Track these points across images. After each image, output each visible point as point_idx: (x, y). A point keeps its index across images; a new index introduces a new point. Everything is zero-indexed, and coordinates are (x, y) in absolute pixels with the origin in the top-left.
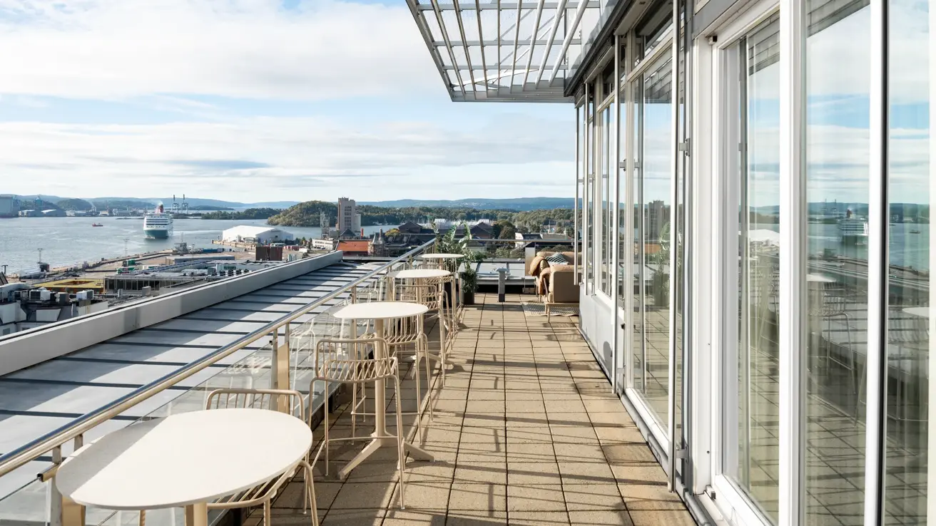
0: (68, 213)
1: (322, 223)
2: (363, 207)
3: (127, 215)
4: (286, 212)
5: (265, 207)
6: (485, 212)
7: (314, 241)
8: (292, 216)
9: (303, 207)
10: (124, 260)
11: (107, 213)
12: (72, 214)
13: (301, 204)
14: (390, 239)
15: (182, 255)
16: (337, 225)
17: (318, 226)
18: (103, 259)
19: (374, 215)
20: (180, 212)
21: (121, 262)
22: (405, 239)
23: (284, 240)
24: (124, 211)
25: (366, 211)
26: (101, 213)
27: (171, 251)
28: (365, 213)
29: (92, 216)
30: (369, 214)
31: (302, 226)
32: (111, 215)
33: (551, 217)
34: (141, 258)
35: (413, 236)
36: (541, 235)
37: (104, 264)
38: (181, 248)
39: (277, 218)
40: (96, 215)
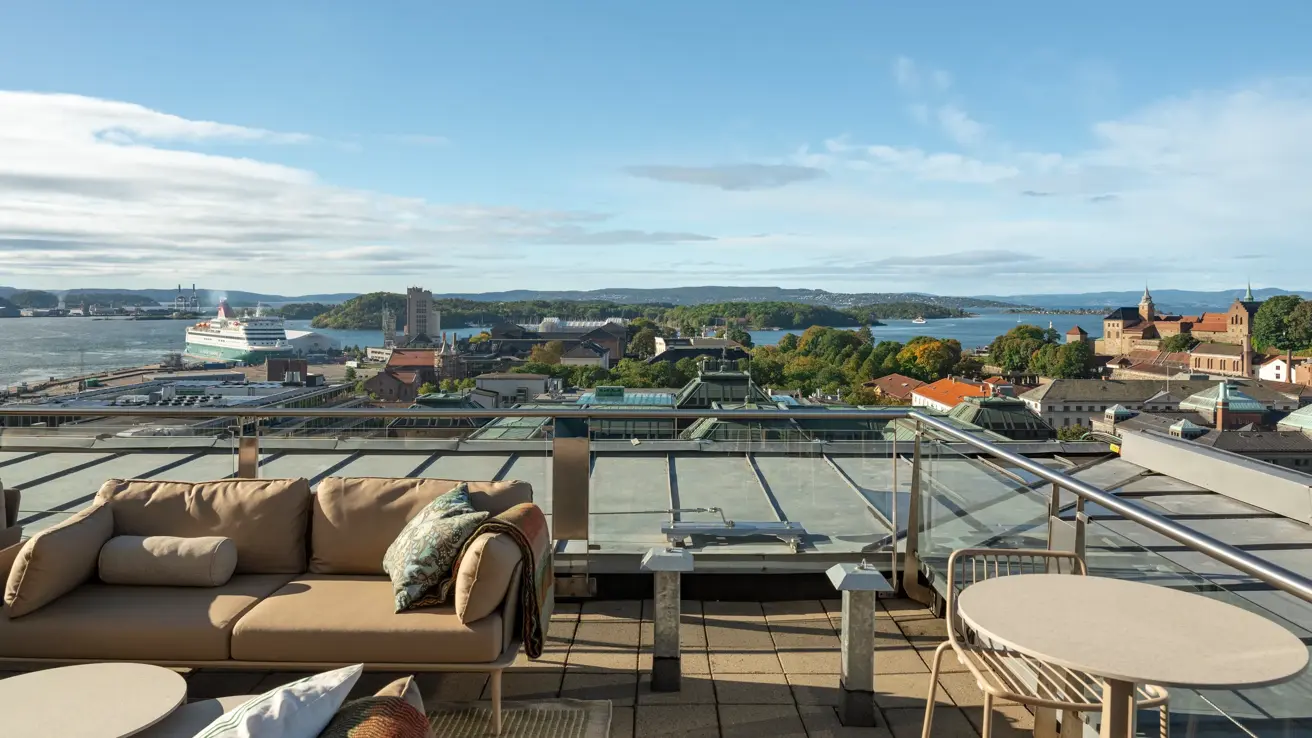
0: (23, 312)
1: (384, 324)
2: (452, 300)
3: (111, 314)
4: (338, 309)
5: (311, 302)
6: (626, 308)
7: (369, 350)
8: (347, 315)
9: (362, 302)
10: (81, 381)
11: (80, 311)
12: (30, 313)
13: (361, 297)
14: (472, 347)
15: (170, 372)
16: (406, 328)
17: (379, 328)
18: (52, 379)
19: (467, 312)
20: (188, 309)
21: (77, 384)
22: (494, 347)
23: (326, 349)
24: (106, 309)
25: (455, 306)
26: (72, 311)
27: (158, 366)
28: (453, 311)
29: (59, 315)
30: (459, 311)
31: (361, 328)
32: (87, 314)
33: (720, 314)
34: (110, 376)
35: (505, 343)
36: (692, 341)
37: (53, 385)
38: (174, 362)
39: (326, 318)
40: (65, 314)
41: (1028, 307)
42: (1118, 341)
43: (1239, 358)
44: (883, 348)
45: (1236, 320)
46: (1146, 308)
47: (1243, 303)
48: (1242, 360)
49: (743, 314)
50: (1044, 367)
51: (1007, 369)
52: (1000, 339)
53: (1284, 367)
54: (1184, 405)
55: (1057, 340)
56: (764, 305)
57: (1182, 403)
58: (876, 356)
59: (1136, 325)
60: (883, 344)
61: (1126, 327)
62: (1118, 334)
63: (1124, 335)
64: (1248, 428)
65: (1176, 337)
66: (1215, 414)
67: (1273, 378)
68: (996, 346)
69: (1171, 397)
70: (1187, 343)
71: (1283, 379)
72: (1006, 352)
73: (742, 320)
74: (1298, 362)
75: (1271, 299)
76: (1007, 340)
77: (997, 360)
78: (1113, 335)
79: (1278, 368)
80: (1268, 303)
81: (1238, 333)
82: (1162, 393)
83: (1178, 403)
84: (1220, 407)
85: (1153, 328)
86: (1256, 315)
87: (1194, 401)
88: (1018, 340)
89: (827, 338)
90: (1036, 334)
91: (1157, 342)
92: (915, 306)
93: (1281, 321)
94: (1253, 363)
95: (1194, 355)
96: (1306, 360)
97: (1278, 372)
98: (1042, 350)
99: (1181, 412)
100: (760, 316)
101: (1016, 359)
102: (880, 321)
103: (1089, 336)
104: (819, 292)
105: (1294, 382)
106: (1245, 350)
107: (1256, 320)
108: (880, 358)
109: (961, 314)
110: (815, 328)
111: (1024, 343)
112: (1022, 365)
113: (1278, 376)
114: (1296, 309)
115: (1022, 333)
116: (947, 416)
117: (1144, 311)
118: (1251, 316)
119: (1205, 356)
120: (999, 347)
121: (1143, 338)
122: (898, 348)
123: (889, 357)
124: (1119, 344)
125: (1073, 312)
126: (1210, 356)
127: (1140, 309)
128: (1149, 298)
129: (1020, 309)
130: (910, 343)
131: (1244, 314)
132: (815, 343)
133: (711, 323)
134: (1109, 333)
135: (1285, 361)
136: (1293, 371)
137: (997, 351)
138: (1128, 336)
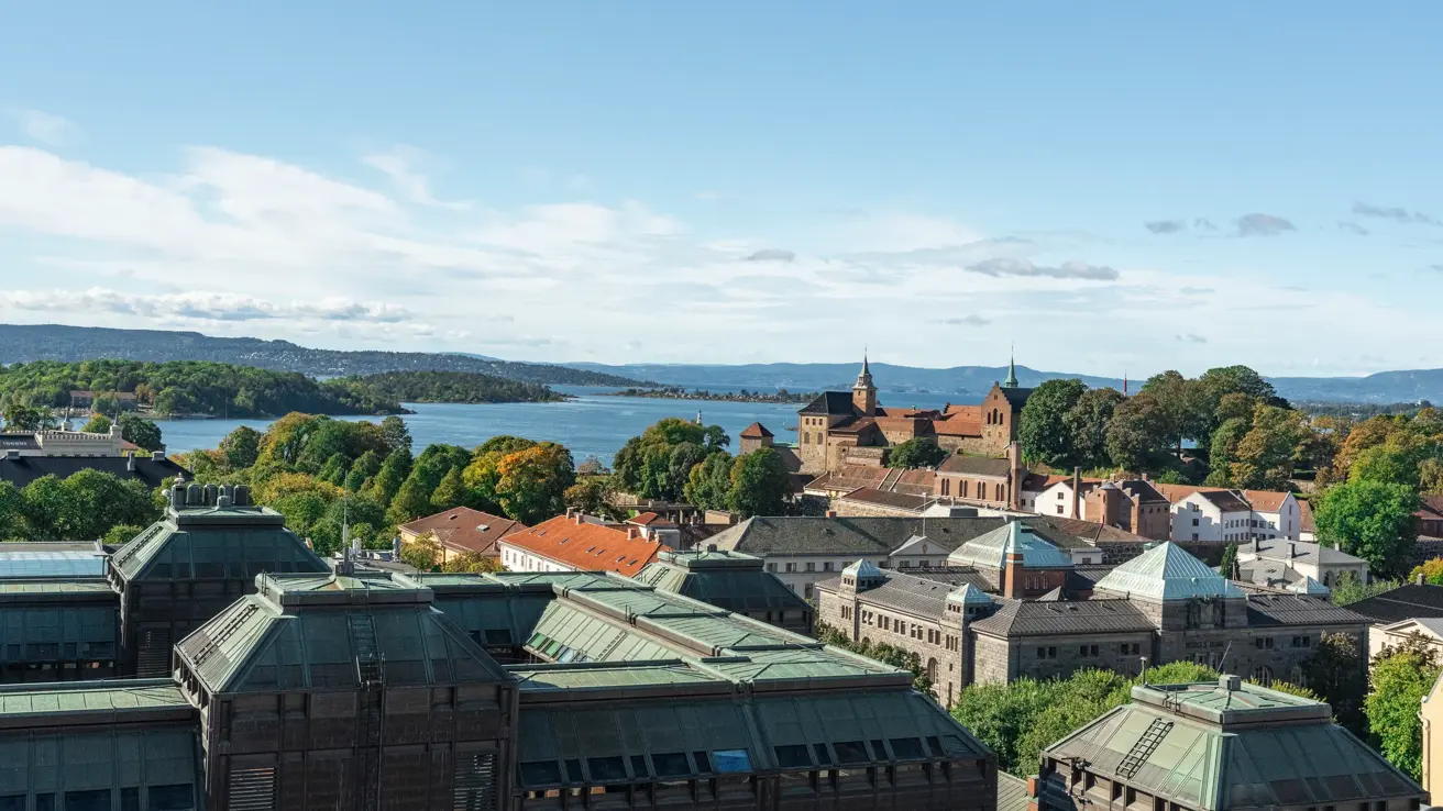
41: (657, 385)
42: (821, 449)
43: (1005, 479)
44: (437, 457)
45: (994, 418)
46: (864, 394)
47: (1004, 390)
48: (1010, 482)
49: (130, 387)
50: (708, 494)
51: (646, 497)
52: (635, 442)
53: (1069, 493)
54: (956, 558)
55: (724, 447)
56: (176, 368)
57: (951, 556)
58: (424, 472)
59: (847, 423)
60: (434, 450)
61: (834, 429)
62: (820, 435)
63: (830, 439)
64: (1053, 595)
65: (908, 443)
66: (1003, 573)
67: (1054, 513)
68: (628, 456)
69: (929, 545)
70: (927, 453)
71: (1068, 513)
72: (645, 469)
73: (129, 396)
74: (1089, 486)
75: (1044, 385)
76: (647, 445)
77: (630, 483)
78: (813, 439)
79: (1061, 496)
80: (1040, 392)
81: (998, 440)
82: (915, 539)
83: (947, 555)
84: (1010, 561)
85: (875, 429)
86: (1023, 410)
87: (970, 552)
88: (667, 447)
89: (320, 437)
90: (692, 434)
91: (879, 451)
92: (463, 378)
93: (1058, 420)
94: (1025, 488)
95: (941, 475)
96: (1099, 484)
97: (1060, 502)
98: (705, 464)
99: (953, 570)
100: (168, 390)
101: (662, 478)
102: (404, 405)
103: (776, 441)
104: (280, 346)
105: (1083, 518)
106: (1013, 467)
107: (1024, 418)
108: (432, 479)
109: (547, 396)
110: (293, 417)
111: (676, 452)
112: (672, 490)
113: (1060, 509)
114: (1079, 402)
115: (669, 433)
116: (652, 589)
117: (860, 401)
118: (1016, 411)
119: (956, 477)
120: (634, 455)
121: (859, 445)
122: (464, 458)
123: (449, 476)
124: (821, 454)
125: (730, 397)
126: (963, 476)
127: (856, 394)
128: (868, 378)
129: (646, 389)
130: (487, 448)
131: (1005, 408)
132: (294, 446)
133: (61, 401)
134: (807, 434)
135: (1071, 486)
136: (1082, 501)
137: (631, 465)
138: (836, 440)
